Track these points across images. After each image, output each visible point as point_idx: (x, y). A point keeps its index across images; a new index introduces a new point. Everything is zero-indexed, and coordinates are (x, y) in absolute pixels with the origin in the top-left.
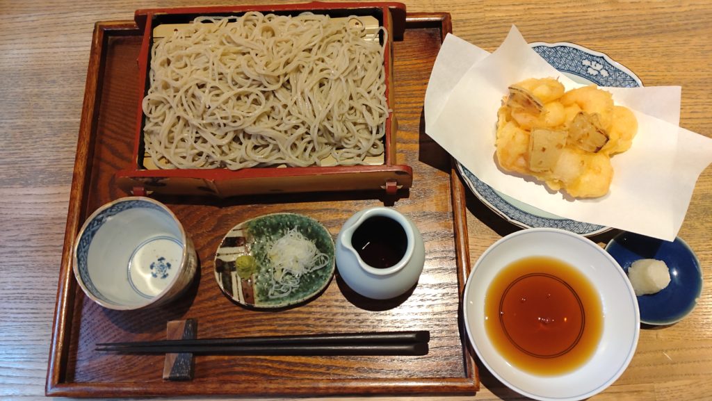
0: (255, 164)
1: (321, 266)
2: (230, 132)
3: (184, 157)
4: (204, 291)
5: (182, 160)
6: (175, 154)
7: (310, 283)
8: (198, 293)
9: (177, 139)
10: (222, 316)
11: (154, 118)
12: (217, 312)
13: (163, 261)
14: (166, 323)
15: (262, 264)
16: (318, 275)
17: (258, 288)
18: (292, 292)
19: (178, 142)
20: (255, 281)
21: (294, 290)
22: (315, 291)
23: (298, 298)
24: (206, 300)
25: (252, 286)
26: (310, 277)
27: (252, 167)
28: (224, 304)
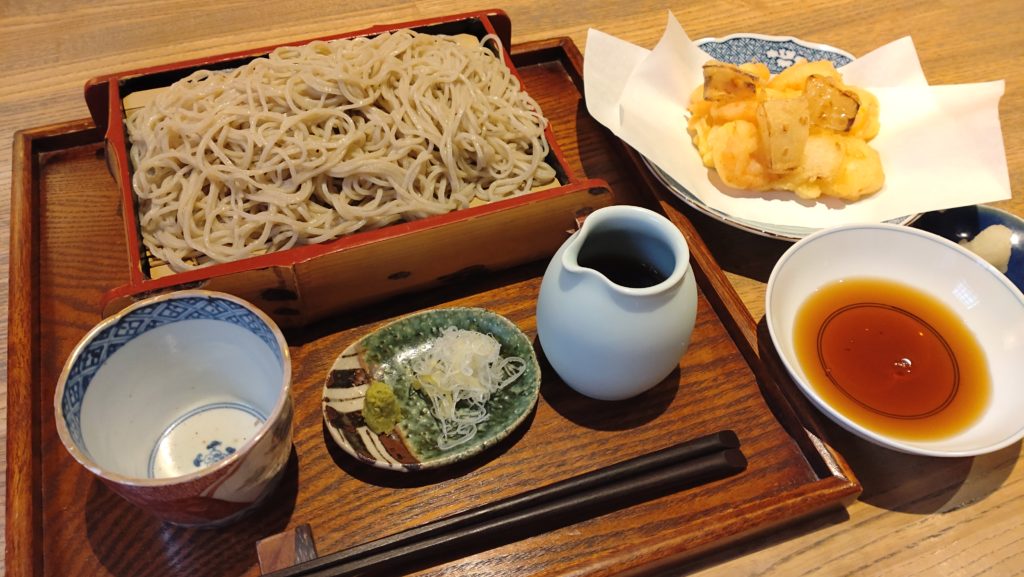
0: (360, 224)
1: (515, 376)
2: (305, 182)
3: (230, 245)
4: (310, 480)
5: (228, 250)
6: (212, 241)
7: (504, 409)
8: (300, 487)
9: (210, 218)
10: (359, 513)
11: (159, 197)
12: (347, 508)
13: (218, 448)
14: (254, 546)
15: (408, 404)
16: (514, 394)
17: (415, 442)
18: (478, 432)
19: (213, 224)
20: (404, 433)
21: (481, 428)
22: (520, 415)
23: (496, 433)
24: (319, 494)
25: (402, 442)
26: (501, 401)
27: (357, 231)
28: (355, 492)
